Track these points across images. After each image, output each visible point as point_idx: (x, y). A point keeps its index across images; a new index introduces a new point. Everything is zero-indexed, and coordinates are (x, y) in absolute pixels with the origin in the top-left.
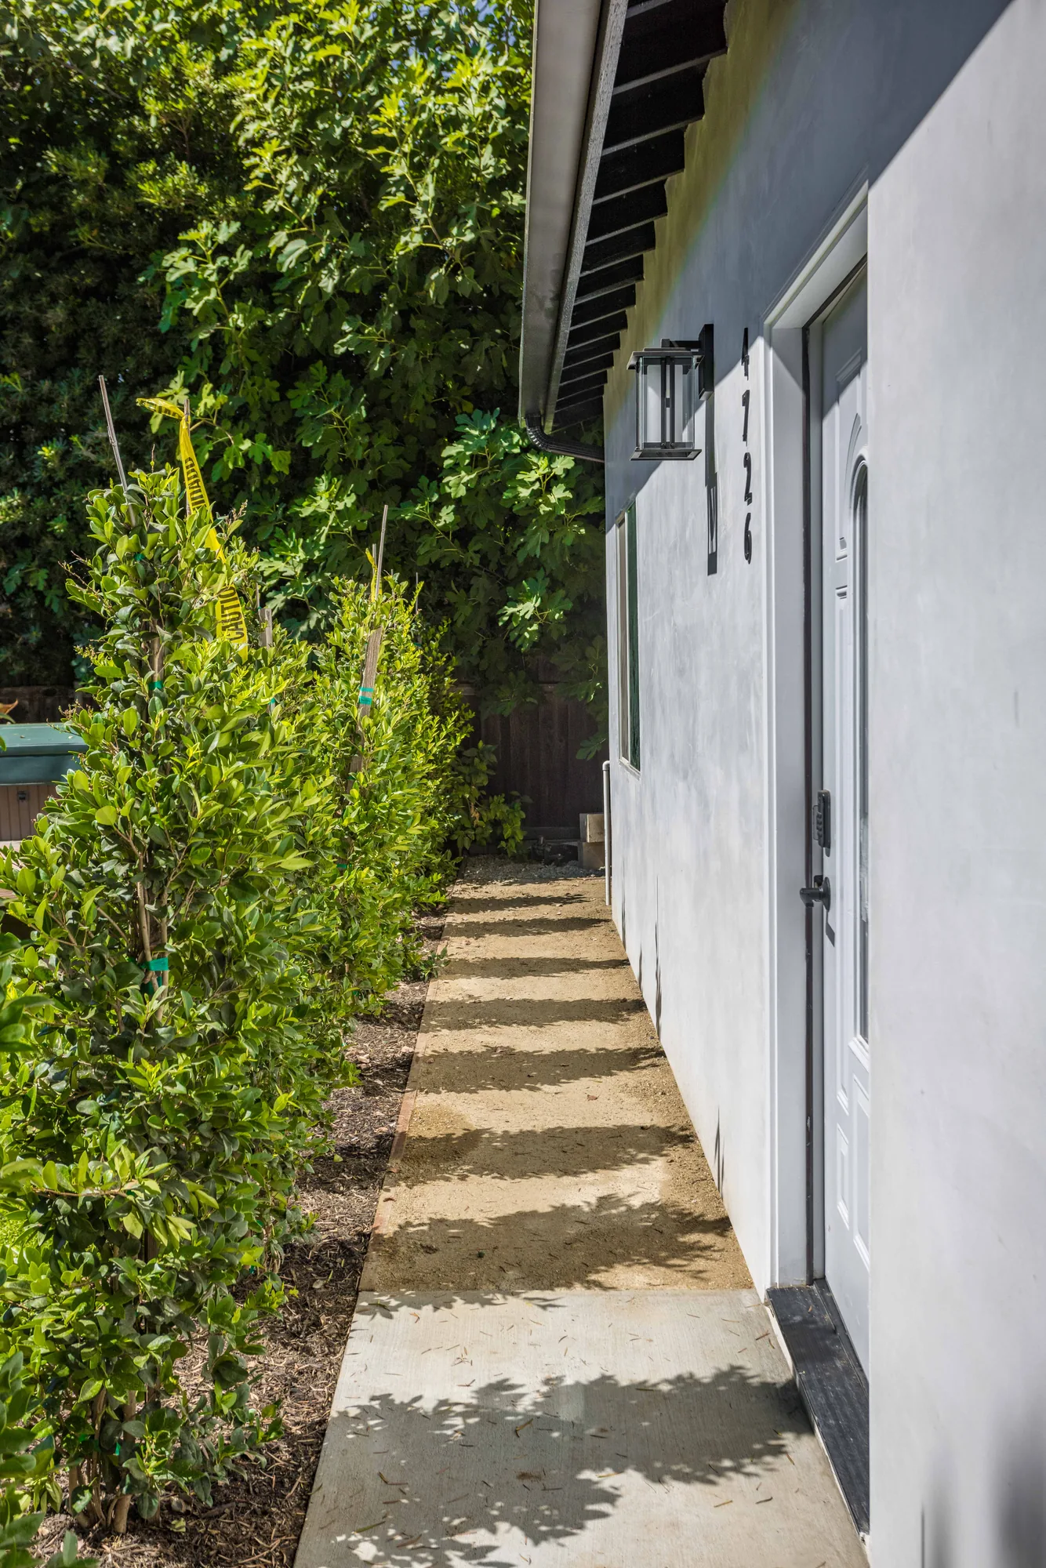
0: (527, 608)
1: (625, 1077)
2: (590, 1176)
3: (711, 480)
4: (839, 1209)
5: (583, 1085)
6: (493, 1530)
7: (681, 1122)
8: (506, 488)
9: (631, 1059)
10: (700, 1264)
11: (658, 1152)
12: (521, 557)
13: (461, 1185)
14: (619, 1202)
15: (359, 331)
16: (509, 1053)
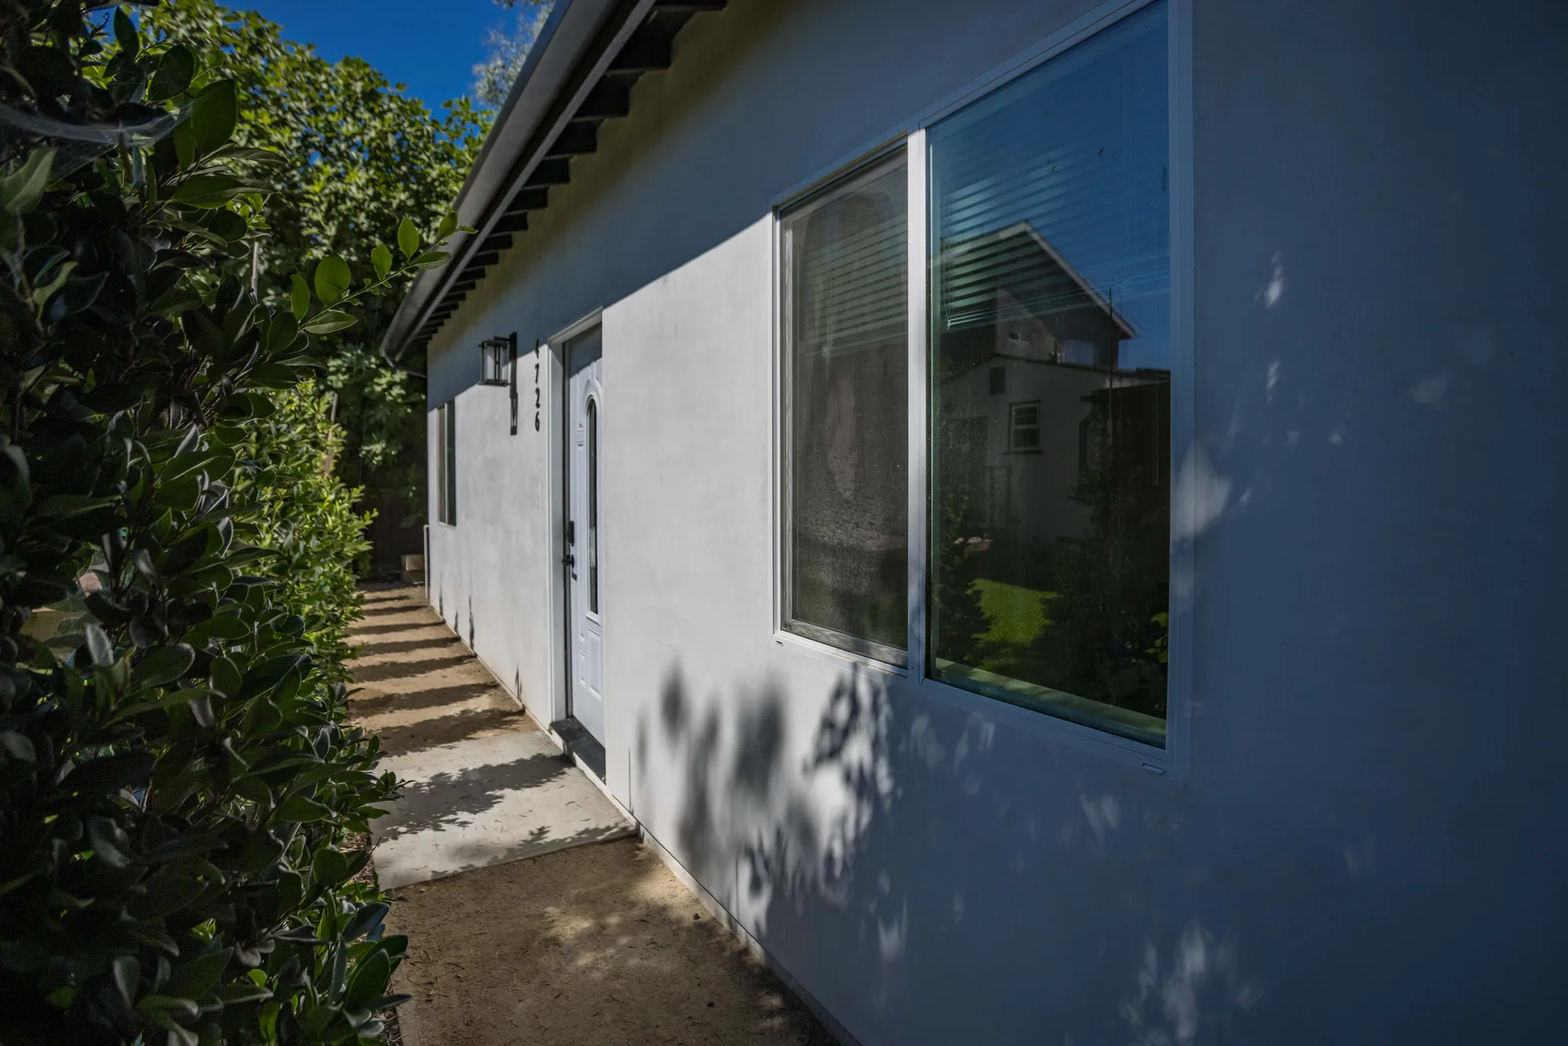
0: (377, 448)
1: (457, 668)
2: (454, 704)
3: (514, 395)
4: (579, 683)
5: (438, 672)
6: (456, 814)
7: (490, 681)
8: (366, 386)
9: (459, 661)
10: (515, 726)
11: (484, 692)
12: (372, 421)
13: (392, 715)
14: (471, 711)
15: (278, 295)
16: (394, 664)
